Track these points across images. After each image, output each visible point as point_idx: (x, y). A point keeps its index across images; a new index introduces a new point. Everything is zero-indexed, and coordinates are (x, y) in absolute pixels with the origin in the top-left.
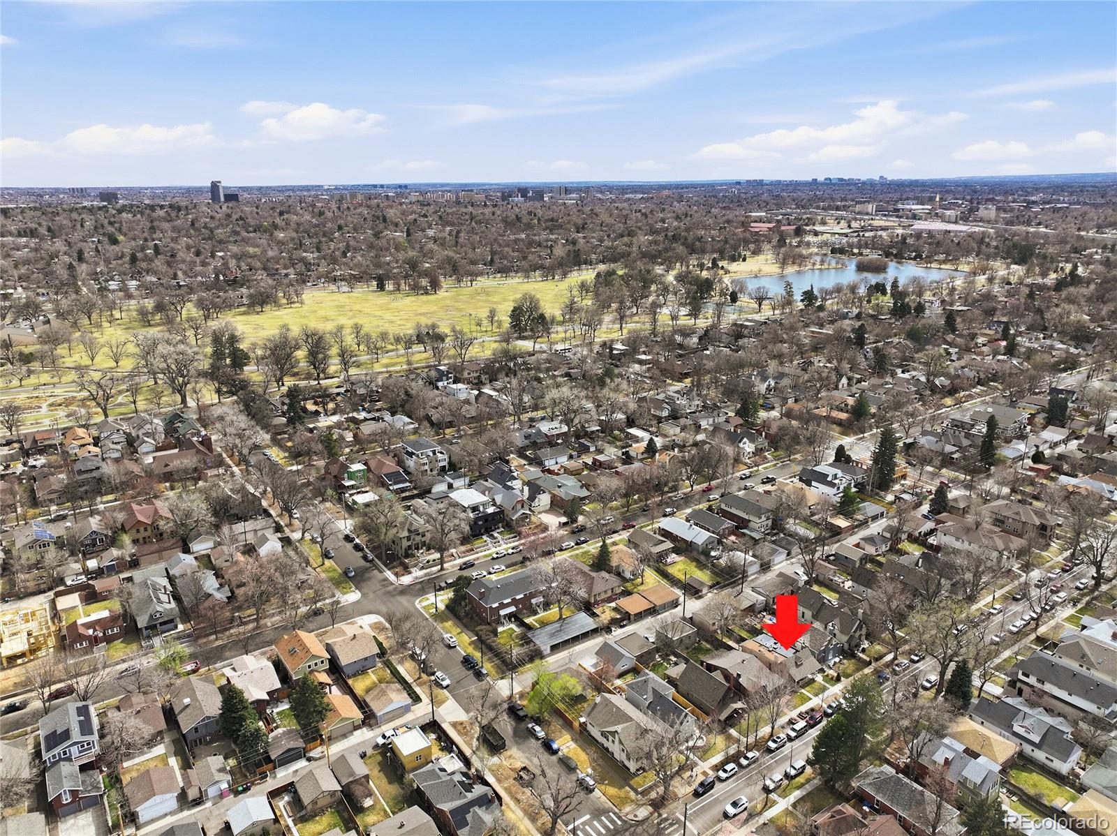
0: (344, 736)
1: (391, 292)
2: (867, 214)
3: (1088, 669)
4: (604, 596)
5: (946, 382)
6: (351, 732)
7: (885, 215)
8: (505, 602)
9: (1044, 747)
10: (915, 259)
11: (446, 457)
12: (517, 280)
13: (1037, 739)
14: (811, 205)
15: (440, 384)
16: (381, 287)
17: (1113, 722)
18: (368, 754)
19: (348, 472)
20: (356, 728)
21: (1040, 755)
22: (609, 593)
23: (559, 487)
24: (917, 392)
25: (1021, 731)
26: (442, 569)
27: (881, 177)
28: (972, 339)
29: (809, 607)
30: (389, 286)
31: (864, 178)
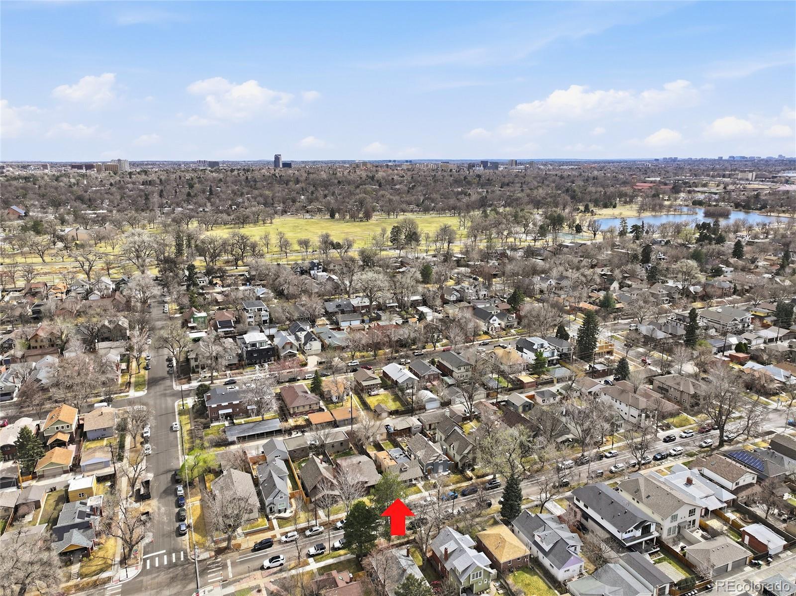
0: (54, 476)
1: (337, 220)
2: (747, 180)
3: (638, 502)
4: (301, 409)
5: (699, 288)
6: (61, 474)
7: (762, 181)
8: (223, 404)
9: (551, 555)
10: (760, 209)
11: (268, 314)
12: (433, 215)
13: (547, 549)
14: (703, 174)
15: (312, 272)
16: (332, 216)
17: (627, 545)
18: (57, 489)
19: (193, 318)
20: (66, 472)
21: (546, 562)
22: (307, 408)
23: (330, 337)
24: (668, 295)
25: (537, 539)
26: (212, 383)
27: (780, 156)
28: (753, 262)
29: (444, 432)
30: (337, 215)
31: (764, 156)
